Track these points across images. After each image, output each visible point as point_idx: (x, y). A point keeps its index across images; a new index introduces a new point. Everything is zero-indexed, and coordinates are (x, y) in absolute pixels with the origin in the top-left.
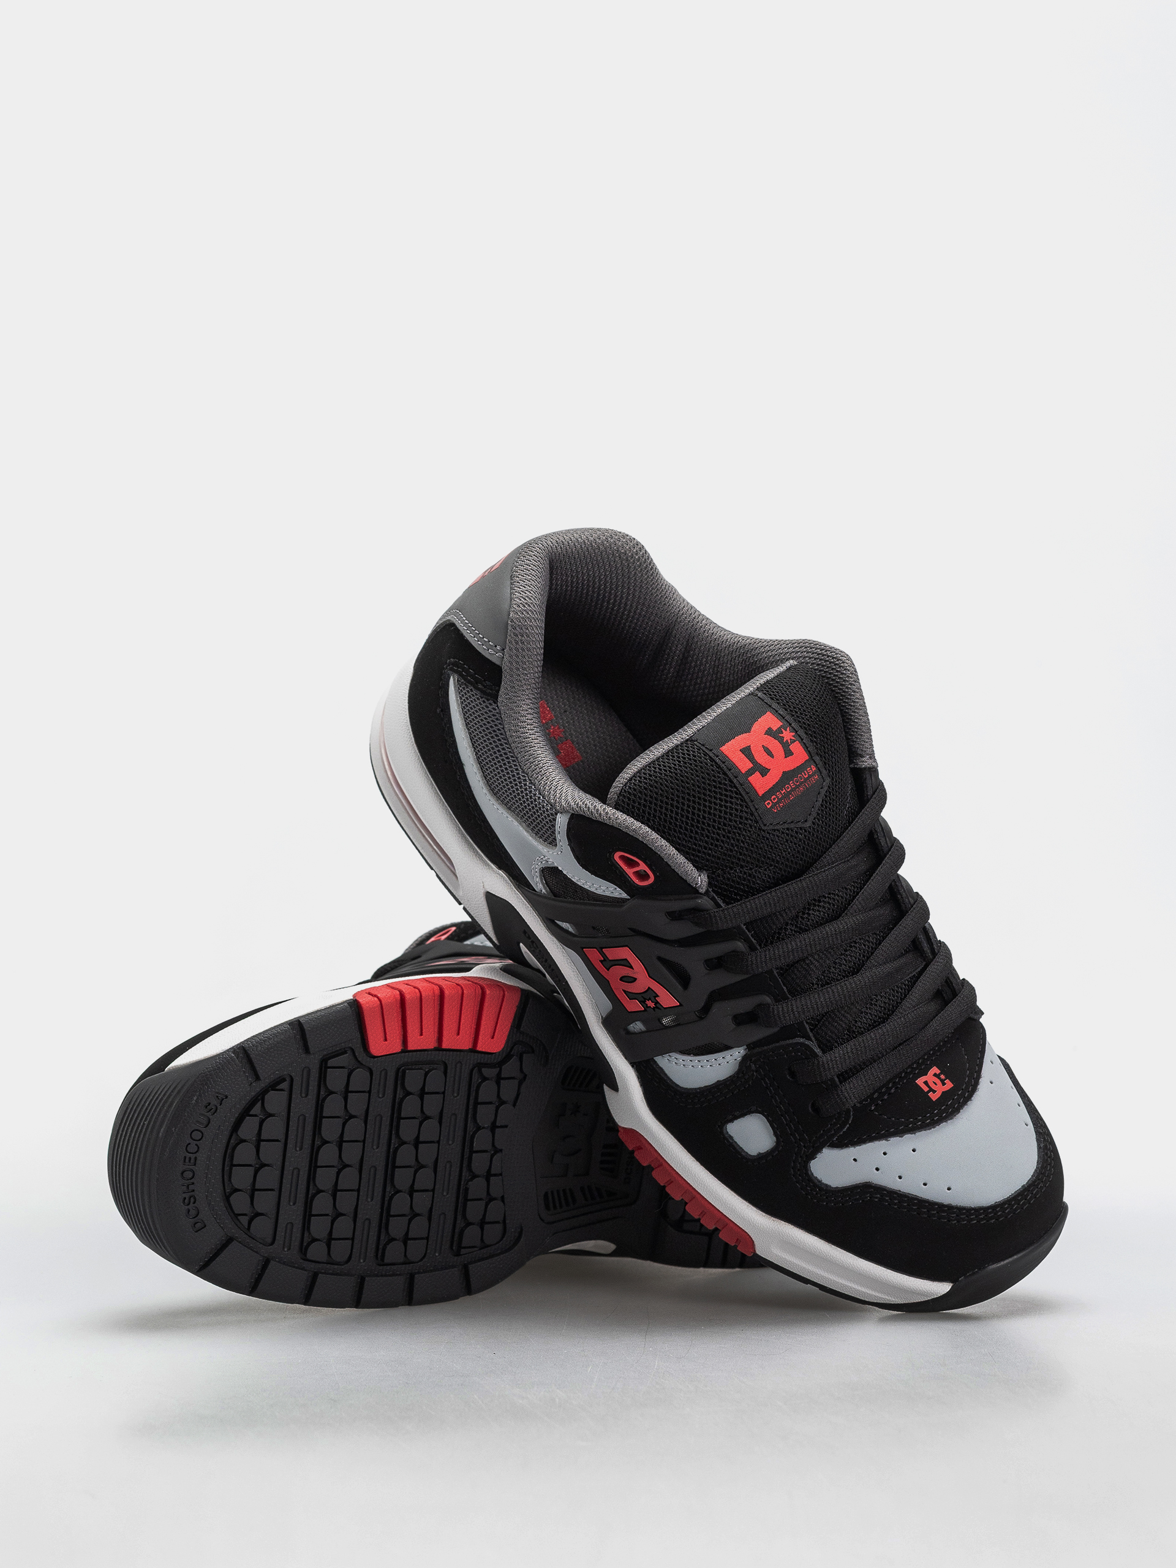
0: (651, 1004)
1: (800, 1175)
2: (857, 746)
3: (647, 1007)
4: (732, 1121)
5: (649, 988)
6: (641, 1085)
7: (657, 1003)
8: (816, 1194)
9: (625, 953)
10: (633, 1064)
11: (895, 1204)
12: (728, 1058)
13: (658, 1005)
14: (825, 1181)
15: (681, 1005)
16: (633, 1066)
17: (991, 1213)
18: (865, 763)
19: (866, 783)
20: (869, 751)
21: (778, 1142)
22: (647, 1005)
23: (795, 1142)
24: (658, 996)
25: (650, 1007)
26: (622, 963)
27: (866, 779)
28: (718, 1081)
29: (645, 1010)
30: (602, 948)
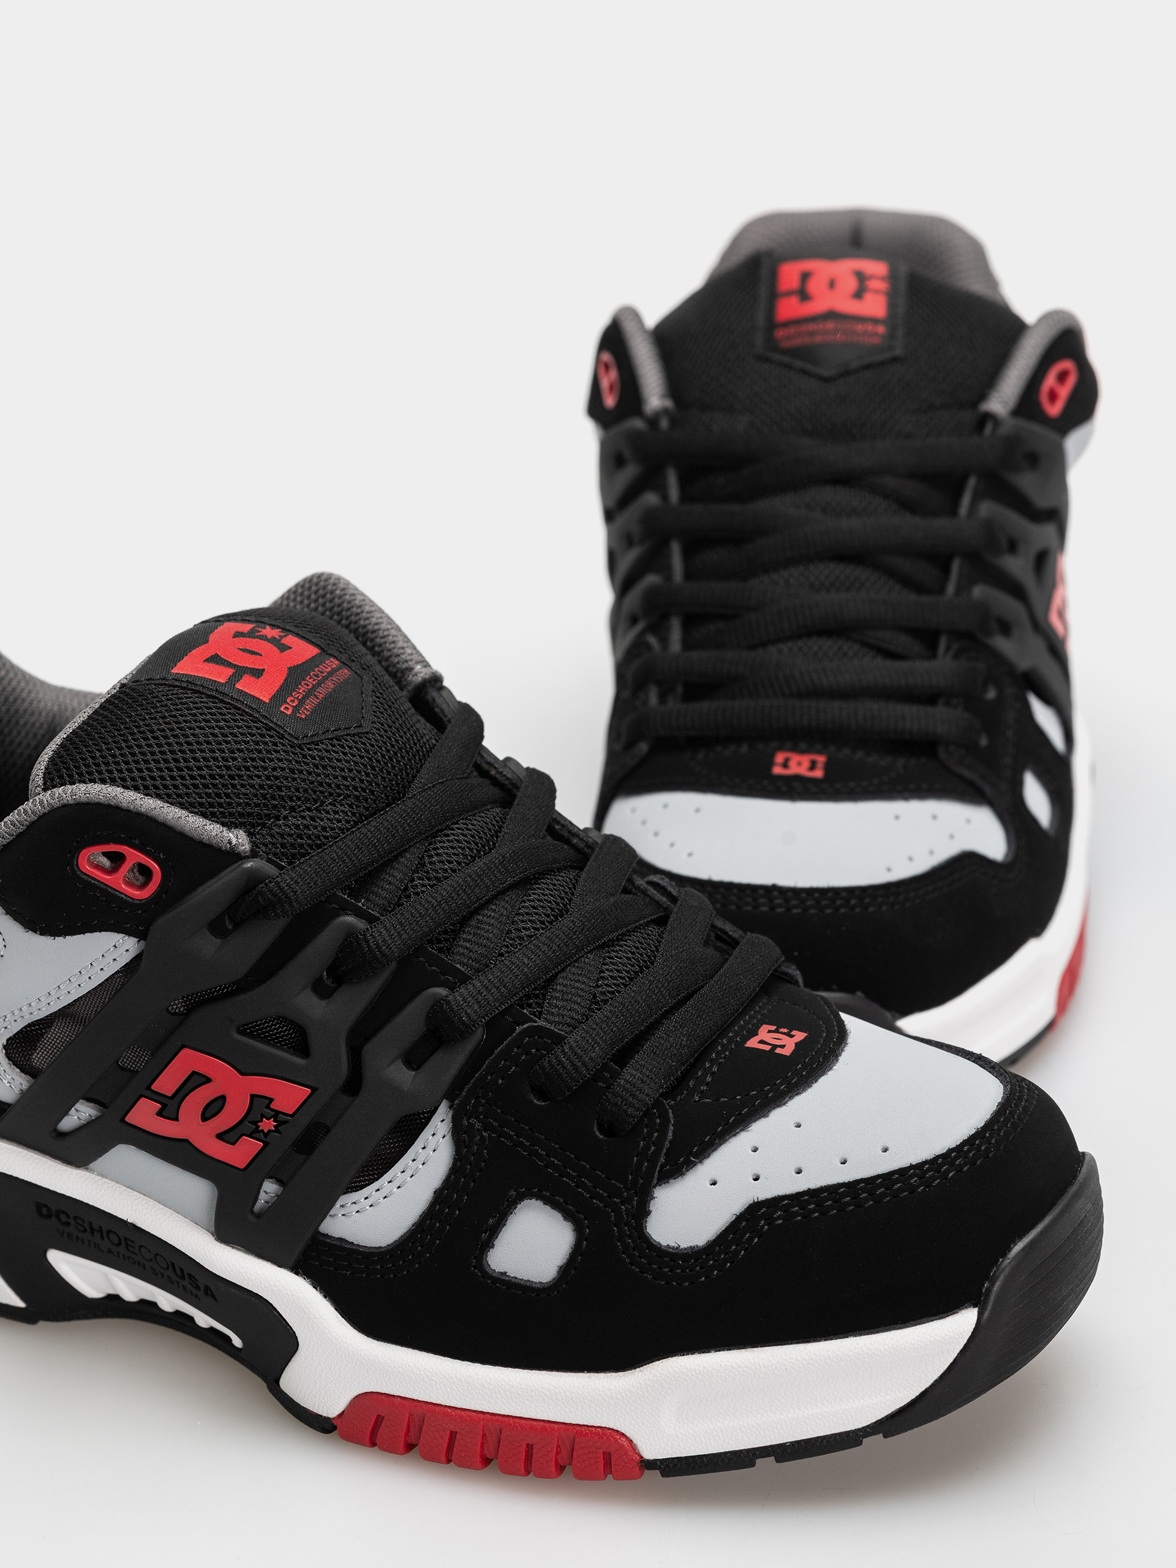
0: (268, 1125)
1: (640, 1257)
2: (396, 660)
3: (266, 1135)
4: (489, 1244)
5: (253, 1097)
6: (325, 1297)
7: (276, 1114)
8: (683, 1271)
9: (188, 1061)
10: (296, 1269)
11: (813, 1211)
12: (432, 1142)
13: (281, 1117)
14: (684, 1245)
15: (314, 1090)
16: (297, 1273)
17: (969, 1151)
18: (420, 673)
19: (438, 706)
20: (415, 657)
21: (578, 1229)
22: (262, 1131)
23: (605, 1206)
24: (271, 1100)
25: (270, 1131)
26: (190, 1085)
27: (434, 700)
28: (435, 1192)
29: (266, 1144)
30: (149, 1088)
